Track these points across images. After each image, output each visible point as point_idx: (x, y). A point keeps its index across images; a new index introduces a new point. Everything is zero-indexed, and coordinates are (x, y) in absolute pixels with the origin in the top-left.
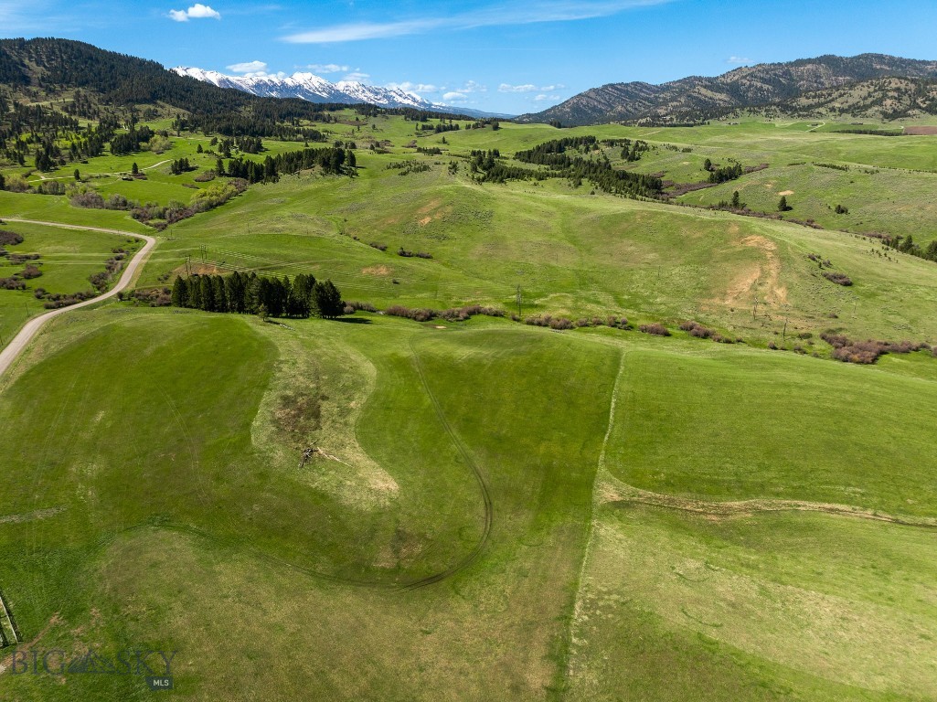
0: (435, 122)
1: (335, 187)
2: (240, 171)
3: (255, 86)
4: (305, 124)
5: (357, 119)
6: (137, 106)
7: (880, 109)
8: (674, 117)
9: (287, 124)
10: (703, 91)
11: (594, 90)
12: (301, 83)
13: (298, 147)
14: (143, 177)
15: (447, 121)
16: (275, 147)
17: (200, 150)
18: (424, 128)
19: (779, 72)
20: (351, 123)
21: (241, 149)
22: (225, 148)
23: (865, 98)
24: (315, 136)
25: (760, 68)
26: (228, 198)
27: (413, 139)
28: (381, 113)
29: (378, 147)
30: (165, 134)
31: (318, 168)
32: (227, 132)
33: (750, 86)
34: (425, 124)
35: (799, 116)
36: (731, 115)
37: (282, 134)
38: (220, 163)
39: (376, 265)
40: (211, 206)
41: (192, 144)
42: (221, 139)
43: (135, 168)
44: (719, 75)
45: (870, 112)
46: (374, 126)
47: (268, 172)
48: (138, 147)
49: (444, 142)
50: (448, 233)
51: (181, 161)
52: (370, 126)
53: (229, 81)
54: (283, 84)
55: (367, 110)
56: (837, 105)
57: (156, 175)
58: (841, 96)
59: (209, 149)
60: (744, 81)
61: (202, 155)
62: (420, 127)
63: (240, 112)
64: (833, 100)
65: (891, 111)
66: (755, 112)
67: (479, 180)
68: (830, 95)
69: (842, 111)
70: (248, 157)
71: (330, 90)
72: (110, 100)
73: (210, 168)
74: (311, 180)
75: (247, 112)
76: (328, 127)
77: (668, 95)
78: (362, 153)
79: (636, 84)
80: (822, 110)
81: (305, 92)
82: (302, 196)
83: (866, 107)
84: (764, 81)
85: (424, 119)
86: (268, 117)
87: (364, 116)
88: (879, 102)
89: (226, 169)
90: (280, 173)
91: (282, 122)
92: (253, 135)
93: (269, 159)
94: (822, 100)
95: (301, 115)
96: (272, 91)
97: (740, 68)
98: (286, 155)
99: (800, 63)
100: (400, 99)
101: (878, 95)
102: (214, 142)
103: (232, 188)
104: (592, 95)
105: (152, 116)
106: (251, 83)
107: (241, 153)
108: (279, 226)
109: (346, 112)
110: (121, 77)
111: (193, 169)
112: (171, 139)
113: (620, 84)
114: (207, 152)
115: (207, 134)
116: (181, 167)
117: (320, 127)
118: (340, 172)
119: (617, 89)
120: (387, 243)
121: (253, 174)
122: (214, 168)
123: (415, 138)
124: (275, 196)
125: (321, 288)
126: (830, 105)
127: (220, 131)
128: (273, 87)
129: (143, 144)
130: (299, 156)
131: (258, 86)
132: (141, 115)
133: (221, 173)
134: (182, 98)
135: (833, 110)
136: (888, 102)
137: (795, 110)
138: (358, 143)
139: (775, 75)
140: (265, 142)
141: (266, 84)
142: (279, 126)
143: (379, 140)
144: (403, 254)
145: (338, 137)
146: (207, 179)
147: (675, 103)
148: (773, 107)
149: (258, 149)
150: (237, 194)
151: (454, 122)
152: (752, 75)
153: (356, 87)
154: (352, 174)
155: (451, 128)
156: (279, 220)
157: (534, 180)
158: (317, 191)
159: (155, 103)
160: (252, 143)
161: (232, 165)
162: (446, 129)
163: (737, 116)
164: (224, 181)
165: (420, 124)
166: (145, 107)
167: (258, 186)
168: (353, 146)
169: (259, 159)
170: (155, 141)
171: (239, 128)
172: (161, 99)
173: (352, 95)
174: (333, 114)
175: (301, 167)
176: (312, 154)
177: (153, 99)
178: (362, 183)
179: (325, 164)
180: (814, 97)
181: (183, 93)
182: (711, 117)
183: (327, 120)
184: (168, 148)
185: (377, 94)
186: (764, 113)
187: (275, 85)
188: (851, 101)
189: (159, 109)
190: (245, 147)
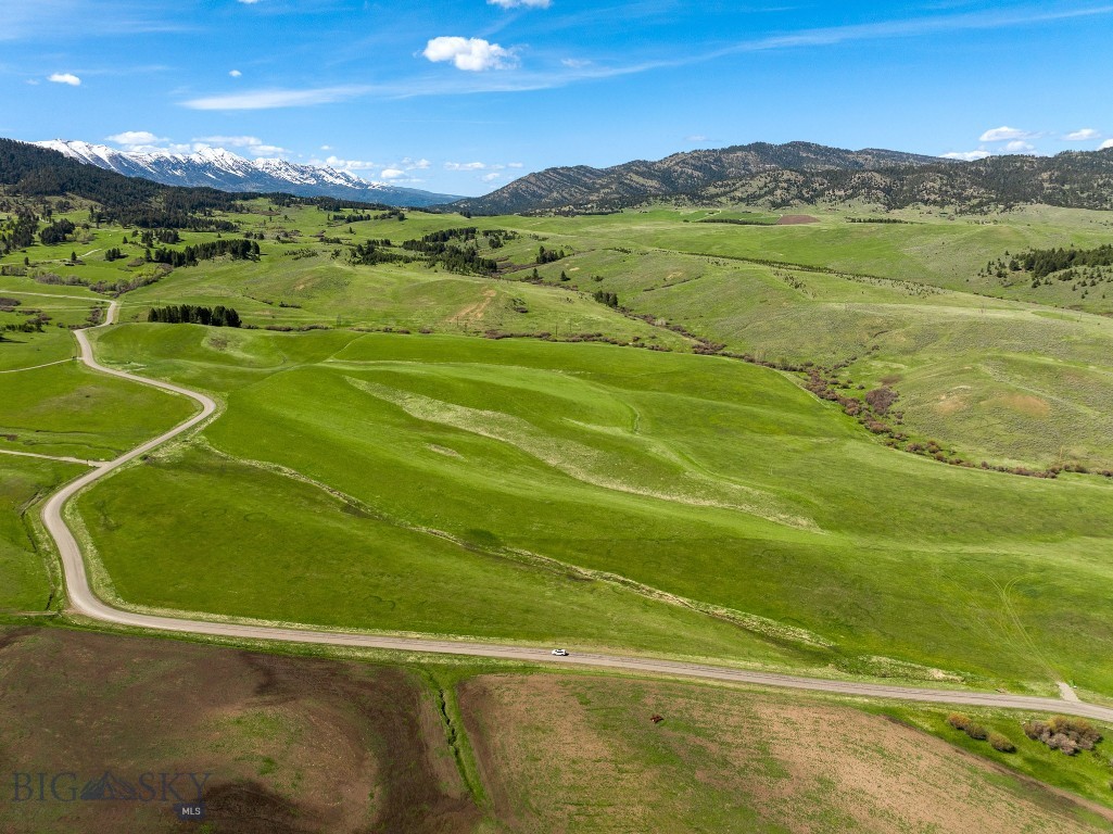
0: (348, 212)
1: (242, 269)
2: (164, 258)
3: (155, 163)
4: (218, 215)
5: (270, 209)
6: (47, 198)
7: (771, 198)
8: (595, 205)
9: (199, 215)
10: (635, 178)
11: (534, 175)
12: (212, 159)
13: (211, 238)
14: (81, 263)
15: (360, 211)
16: (190, 238)
17: (125, 241)
18: (335, 218)
19: (711, 159)
20: (264, 213)
21: (160, 239)
22: (147, 238)
23: (761, 189)
24: (227, 227)
25: (695, 155)
26: (160, 277)
27: (321, 229)
28: (295, 202)
29: (285, 237)
30: (87, 227)
31: (229, 255)
32: (144, 224)
33: (682, 173)
34: (336, 214)
35: (703, 204)
36: (644, 204)
37: (196, 225)
38: (148, 252)
39: (263, 310)
40: (148, 283)
41: (114, 234)
42: (141, 231)
43: (74, 256)
44: (657, 160)
45: (760, 202)
46: (286, 217)
47: (189, 258)
48: (65, 238)
49: (351, 232)
50: (315, 294)
51: (114, 250)
52: (282, 216)
53: (121, 157)
54: (189, 161)
55: (284, 198)
56: (738, 194)
57: (91, 261)
58: (743, 186)
59: (133, 240)
60: (677, 168)
61: (128, 245)
62: (331, 217)
63: (150, 203)
64: (736, 190)
65: (780, 201)
66: (666, 201)
67: (354, 263)
68: (734, 184)
69: (741, 200)
70: (169, 247)
71: (246, 168)
72: (18, 191)
73: (139, 256)
74: (224, 263)
75: (157, 203)
76: (240, 217)
77: (604, 181)
78: (267, 244)
79: (580, 168)
80: (723, 199)
81: (216, 171)
82: (216, 275)
83: (760, 197)
84: (696, 168)
85: (337, 210)
86: (179, 207)
87: (276, 207)
88: (771, 192)
89: (153, 256)
90: (197, 259)
91: (194, 213)
92: (169, 226)
93: (188, 249)
94: (728, 189)
95: (212, 206)
96: (176, 169)
97: (677, 154)
98: (203, 245)
99: (733, 149)
100: (329, 179)
101: (771, 185)
102: (135, 234)
103: (161, 270)
104: (533, 180)
105: (64, 207)
106: (149, 159)
107: (161, 243)
108: (202, 292)
109: (260, 202)
110: (23, 167)
111: (124, 257)
112: (91, 230)
113: (562, 168)
114: (131, 243)
115: (125, 226)
116: (114, 255)
117: (232, 218)
118: (246, 258)
119: (559, 174)
120: (273, 300)
121: (177, 260)
122: (143, 256)
123: (325, 228)
124: (196, 275)
125: (227, 312)
126: (732, 194)
127: (137, 223)
128: (177, 165)
129: (68, 236)
130: (213, 246)
131: (158, 163)
132: (53, 207)
133: (149, 260)
134: (91, 190)
135: (733, 199)
136: (779, 192)
137: (701, 198)
138: (268, 235)
139: (707, 161)
140: (183, 234)
141: (167, 161)
142: (192, 217)
143: (288, 230)
144: (282, 306)
145: (249, 228)
146: (138, 263)
147: (606, 190)
148: (683, 196)
149: (176, 239)
150: (165, 275)
151: (368, 212)
152: (683, 162)
153: (278, 165)
154: (255, 259)
155: (361, 219)
156: (201, 288)
157: (401, 263)
158: (228, 272)
159: (65, 195)
160: (170, 234)
161: (158, 254)
162: (356, 219)
163: (650, 204)
164: (153, 266)
165: (332, 214)
166: (55, 199)
167: (181, 269)
168: (262, 237)
169: (180, 248)
170: (78, 233)
171: (154, 220)
172: (70, 191)
173: (273, 174)
174: (245, 203)
175: (215, 254)
176: (224, 244)
177: (62, 191)
178: (263, 264)
179: (234, 252)
180: (721, 186)
181: (92, 185)
182: (627, 206)
183: (239, 210)
184: (92, 239)
185: (303, 172)
186: (673, 202)
187: (179, 162)
188: (751, 191)
189: (70, 201)
190: (163, 238)
